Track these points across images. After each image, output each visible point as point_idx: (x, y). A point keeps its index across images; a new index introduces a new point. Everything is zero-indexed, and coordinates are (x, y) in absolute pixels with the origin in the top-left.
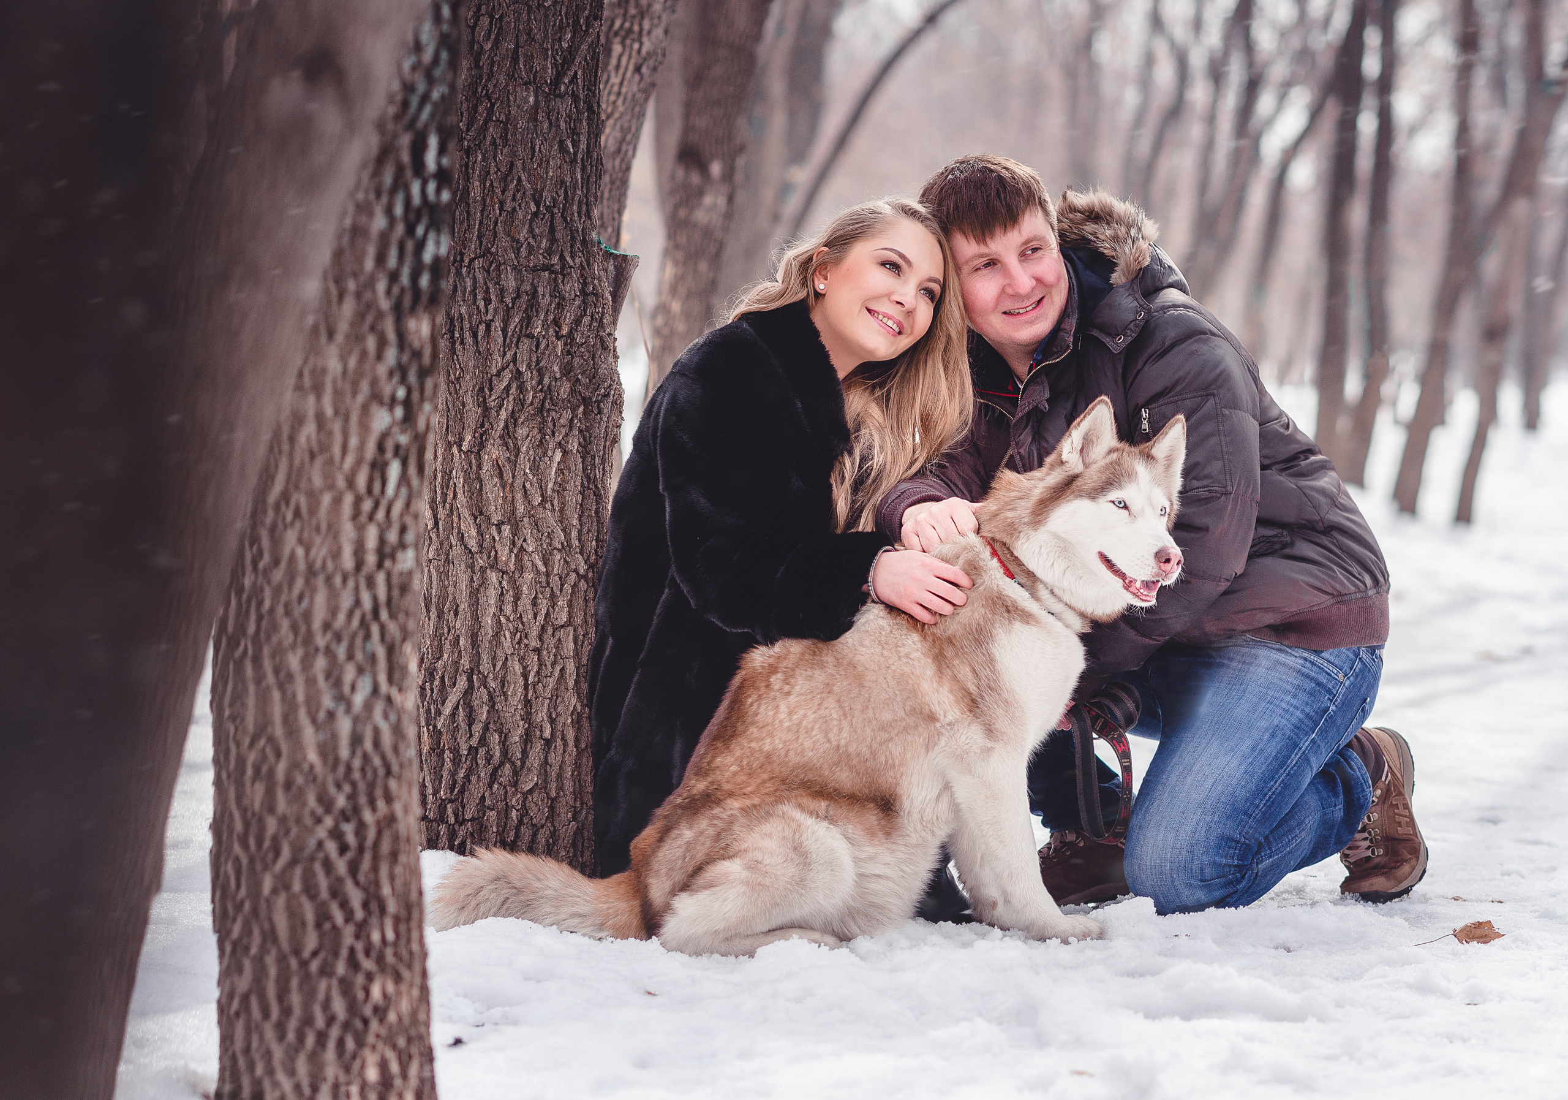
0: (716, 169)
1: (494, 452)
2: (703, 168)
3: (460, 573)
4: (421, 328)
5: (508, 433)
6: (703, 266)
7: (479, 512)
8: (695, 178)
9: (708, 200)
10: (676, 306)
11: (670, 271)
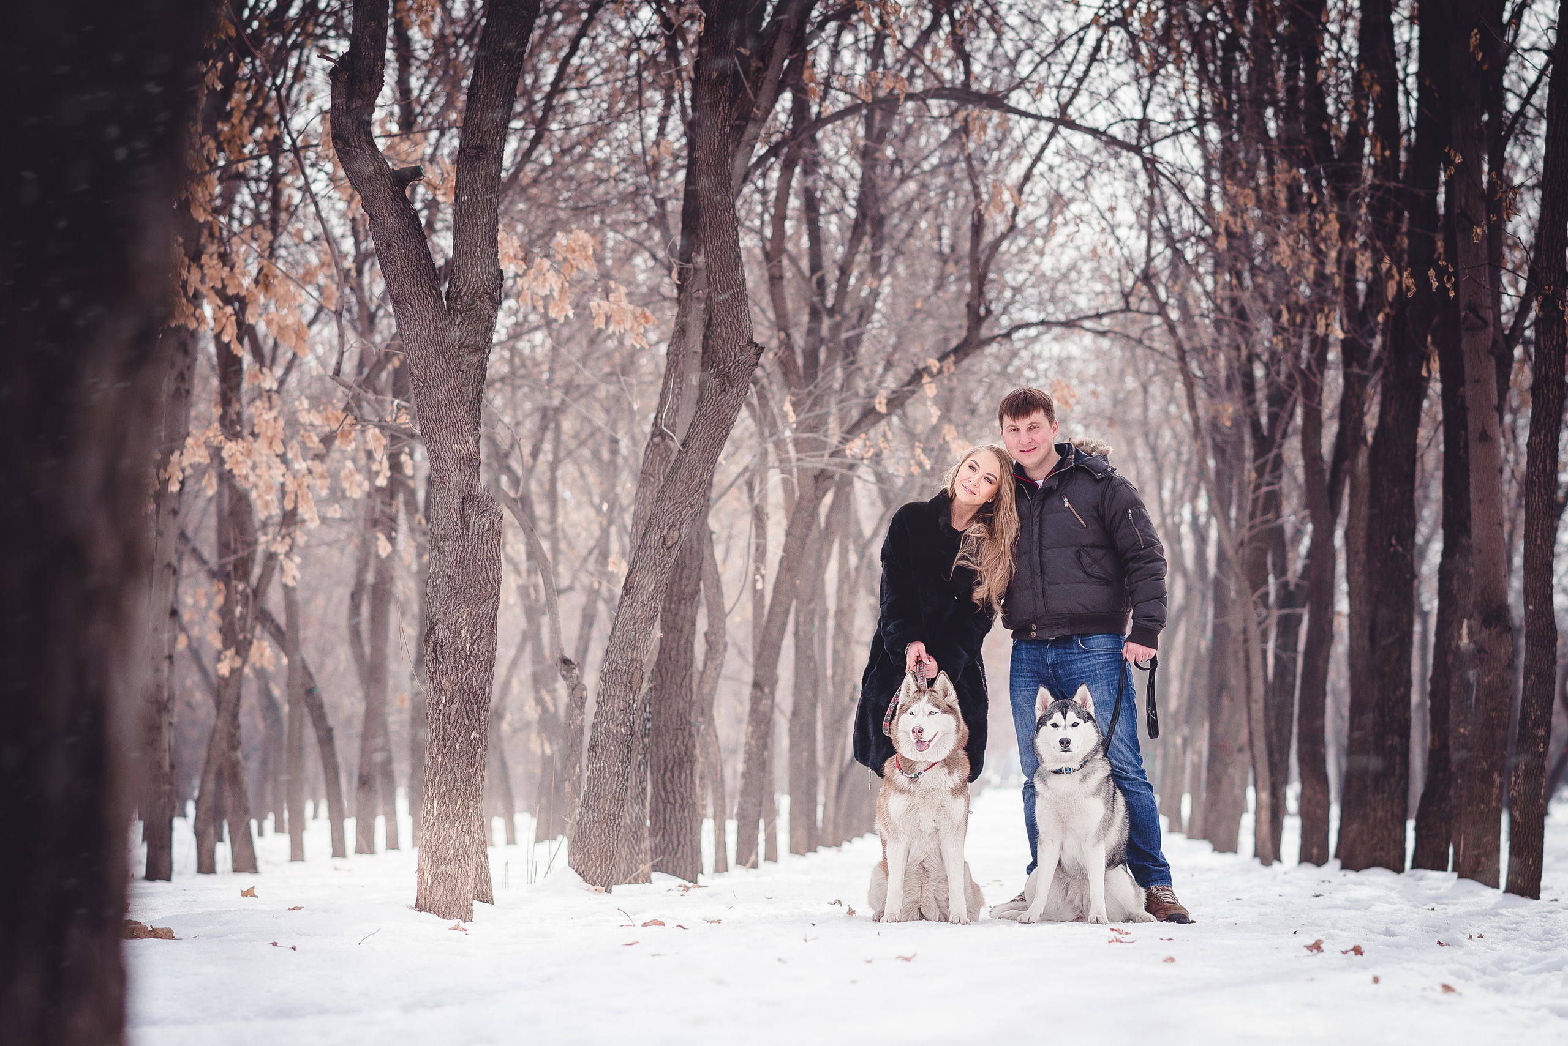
0: (767, 690)
1: (668, 774)
2: (762, 690)
3: (661, 805)
4: (646, 740)
5: (672, 770)
6: (763, 727)
7: (665, 789)
8: (759, 694)
9: (764, 702)
10: (753, 742)
11: (750, 729)
